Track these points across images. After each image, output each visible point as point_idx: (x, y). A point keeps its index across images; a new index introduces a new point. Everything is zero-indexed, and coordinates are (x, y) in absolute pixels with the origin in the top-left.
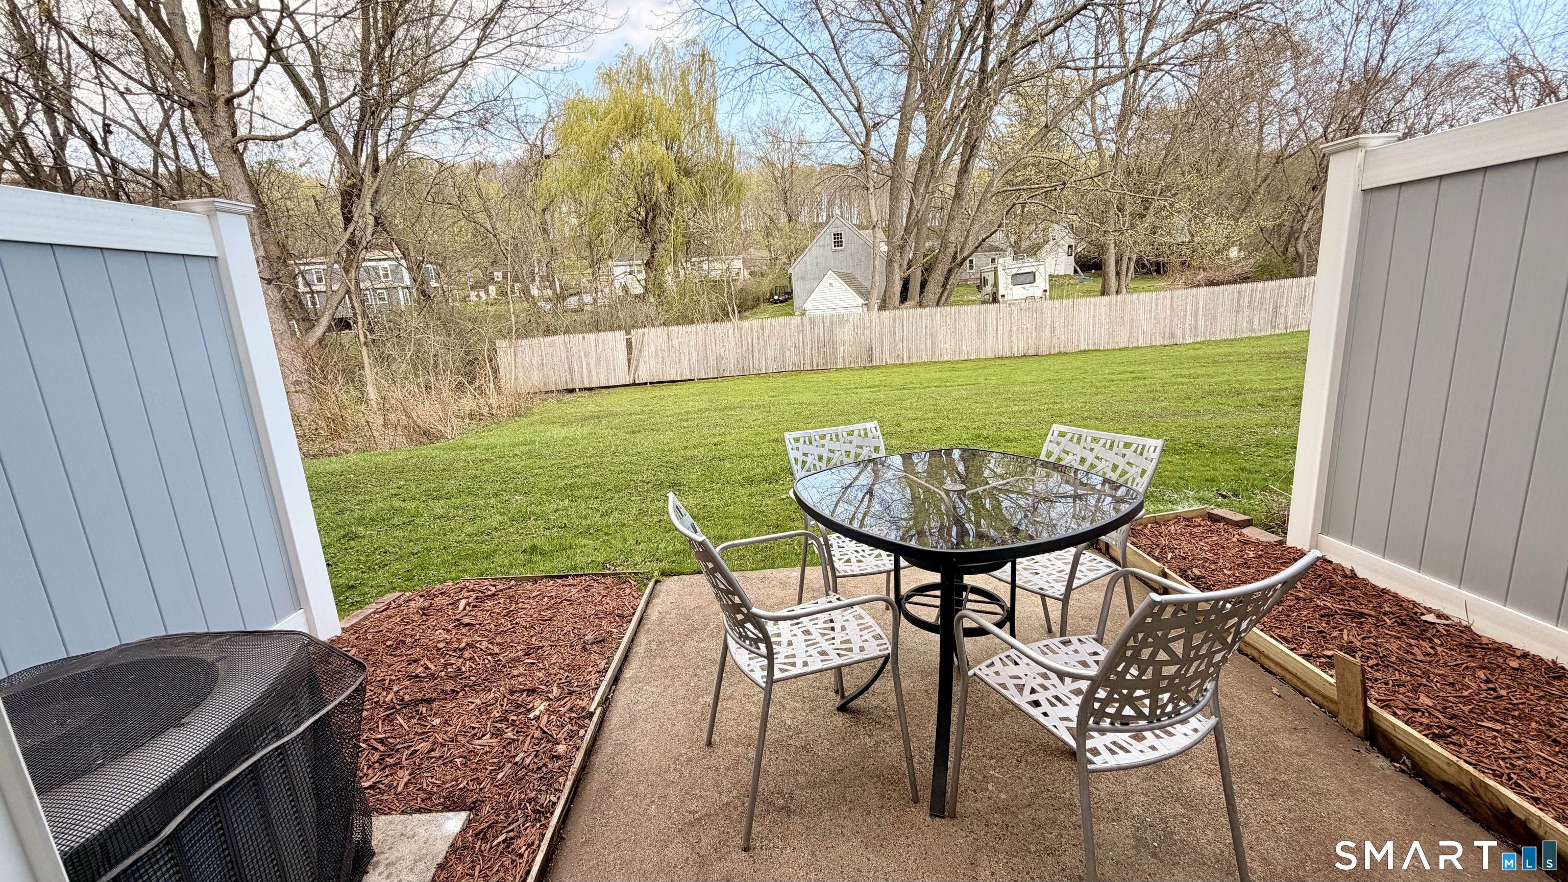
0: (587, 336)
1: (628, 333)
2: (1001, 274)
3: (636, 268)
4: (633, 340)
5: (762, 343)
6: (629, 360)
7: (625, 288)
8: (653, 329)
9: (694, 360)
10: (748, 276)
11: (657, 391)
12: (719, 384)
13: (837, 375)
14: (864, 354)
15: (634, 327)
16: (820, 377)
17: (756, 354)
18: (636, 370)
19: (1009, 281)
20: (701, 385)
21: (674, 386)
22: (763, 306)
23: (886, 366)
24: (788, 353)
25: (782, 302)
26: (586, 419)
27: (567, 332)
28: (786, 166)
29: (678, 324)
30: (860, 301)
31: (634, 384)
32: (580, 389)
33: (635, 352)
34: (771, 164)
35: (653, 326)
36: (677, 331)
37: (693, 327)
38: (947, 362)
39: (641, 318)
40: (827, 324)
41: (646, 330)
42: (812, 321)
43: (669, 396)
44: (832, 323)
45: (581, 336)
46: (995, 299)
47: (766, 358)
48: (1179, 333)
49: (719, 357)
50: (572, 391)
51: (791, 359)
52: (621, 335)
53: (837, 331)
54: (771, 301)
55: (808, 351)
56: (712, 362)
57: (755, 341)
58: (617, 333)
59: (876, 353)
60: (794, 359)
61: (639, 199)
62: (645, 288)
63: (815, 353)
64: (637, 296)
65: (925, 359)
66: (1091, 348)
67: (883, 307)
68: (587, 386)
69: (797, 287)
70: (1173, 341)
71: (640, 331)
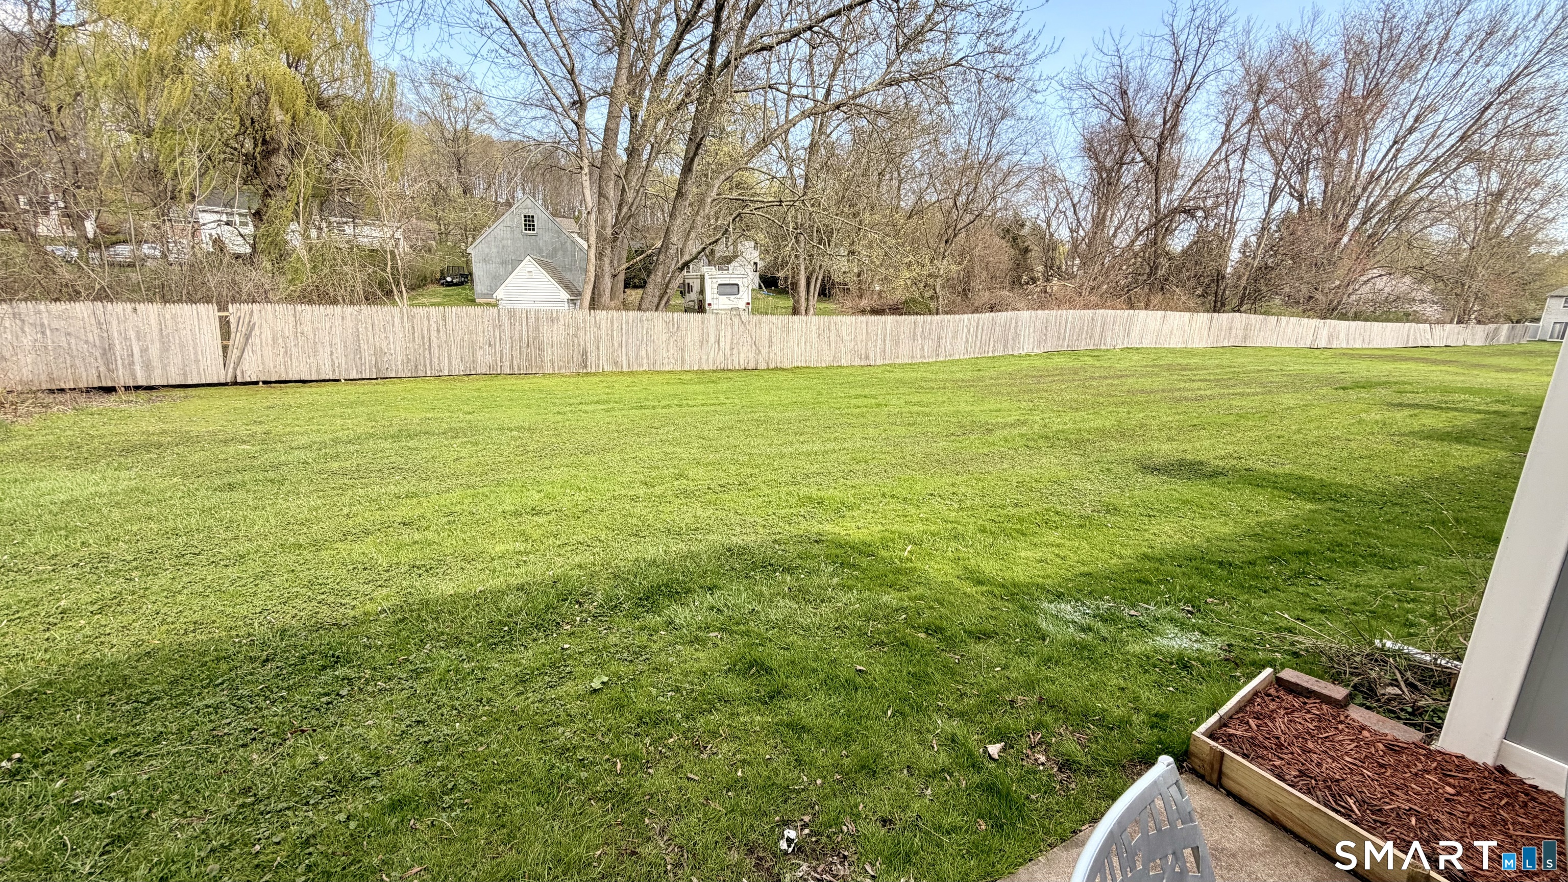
0: (141, 307)
1: (222, 307)
2: (708, 283)
3: (237, 219)
4: (232, 320)
5: (443, 338)
6: (225, 348)
7: (218, 242)
8: (269, 307)
9: (339, 351)
10: (407, 249)
11: (276, 396)
12: (380, 388)
13: (545, 382)
14: (577, 358)
15: (234, 300)
16: (525, 383)
17: (435, 351)
18: (237, 364)
19: (716, 291)
20: (351, 388)
21: (306, 389)
22: (432, 288)
23: (603, 373)
24: (479, 353)
25: (456, 285)
26: (129, 450)
27: (102, 296)
28: (458, 127)
29: (311, 302)
30: (565, 295)
31: (235, 383)
32: (127, 388)
33: (237, 339)
34: (439, 123)
35: (268, 301)
36: (307, 311)
37: (338, 309)
38: (669, 372)
39: (247, 287)
40: (532, 321)
41: (256, 307)
42: (512, 314)
43: (300, 406)
44: (537, 319)
45: (129, 307)
46: (701, 308)
47: (450, 357)
48: (872, 355)
49: (378, 353)
50: (110, 390)
51: (484, 361)
52: (208, 313)
53: (545, 329)
54: (441, 281)
55: (507, 351)
56: (368, 356)
57: (434, 334)
58: (202, 308)
59: (592, 358)
60: (489, 359)
61: (242, 123)
62: (254, 246)
63: (516, 353)
64: (238, 257)
65: (646, 368)
66: (803, 365)
67: (594, 304)
68: (142, 382)
69: (478, 270)
70: (867, 363)
71: (245, 307)
